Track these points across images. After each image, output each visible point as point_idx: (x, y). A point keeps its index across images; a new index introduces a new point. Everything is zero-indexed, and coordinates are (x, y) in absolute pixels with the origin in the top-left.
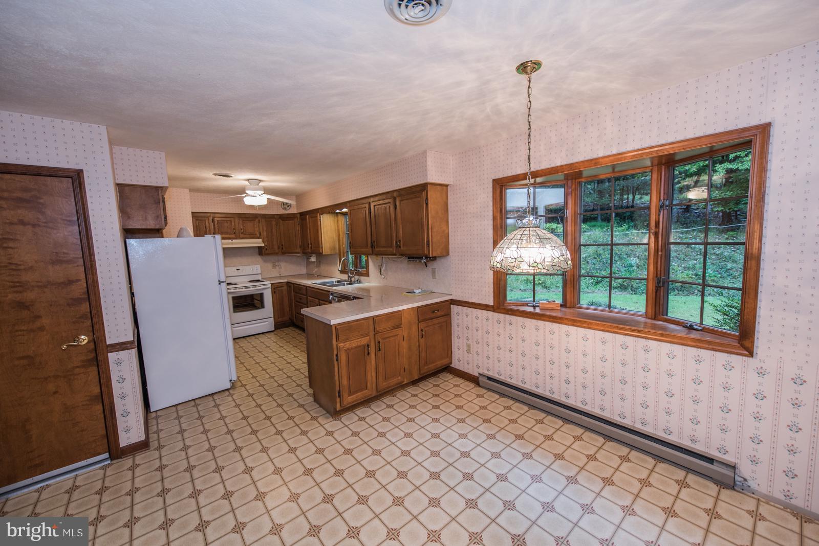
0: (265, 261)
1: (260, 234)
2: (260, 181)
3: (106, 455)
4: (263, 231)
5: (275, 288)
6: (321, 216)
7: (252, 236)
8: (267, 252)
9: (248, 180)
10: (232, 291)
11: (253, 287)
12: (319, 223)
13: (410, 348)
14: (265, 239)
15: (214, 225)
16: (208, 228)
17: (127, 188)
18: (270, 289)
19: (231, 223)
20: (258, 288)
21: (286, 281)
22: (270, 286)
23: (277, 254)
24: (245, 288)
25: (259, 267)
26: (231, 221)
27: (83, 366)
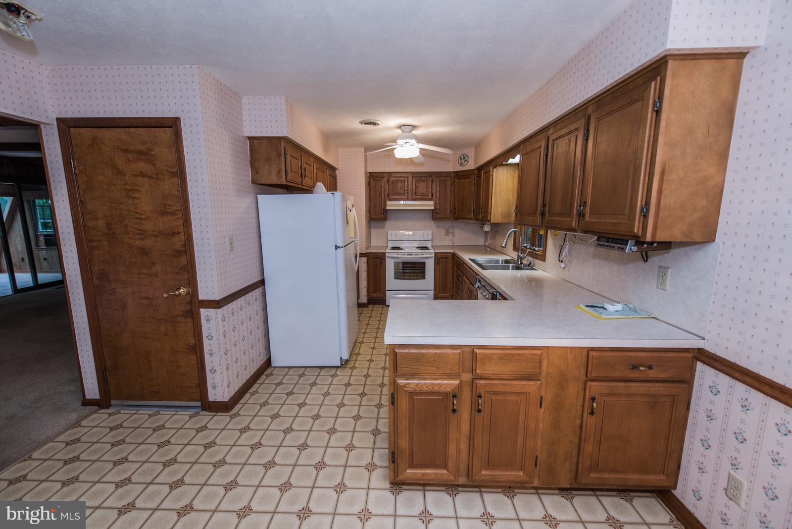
0: (438, 227)
1: (432, 196)
2: (414, 127)
3: (198, 404)
4: (436, 193)
5: (440, 259)
6: (494, 170)
7: (423, 198)
8: (438, 216)
9: (400, 127)
10: (395, 255)
11: (415, 255)
12: (491, 179)
13: (555, 425)
14: (437, 202)
15: (389, 186)
16: (383, 189)
17: (256, 141)
18: (433, 259)
19: (405, 183)
20: (420, 256)
21: (452, 251)
22: (433, 255)
23: (448, 219)
24: (408, 255)
25: (430, 232)
26: (405, 181)
27: (183, 316)
